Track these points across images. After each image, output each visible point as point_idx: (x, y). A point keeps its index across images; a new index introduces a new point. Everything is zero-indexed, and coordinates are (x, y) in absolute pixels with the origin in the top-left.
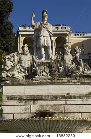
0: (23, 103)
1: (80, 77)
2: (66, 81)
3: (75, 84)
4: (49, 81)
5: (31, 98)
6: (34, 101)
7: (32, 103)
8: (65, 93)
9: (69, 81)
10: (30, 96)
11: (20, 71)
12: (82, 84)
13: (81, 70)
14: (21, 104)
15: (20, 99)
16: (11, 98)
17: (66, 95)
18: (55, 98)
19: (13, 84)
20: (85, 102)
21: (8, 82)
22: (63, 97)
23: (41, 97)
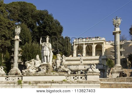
1: (61, 72)
2: (52, 74)
3: (56, 75)
4: (44, 74)
5: (34, 83)
7: (35, 85)
8: (51, 80)
9: (54, 74)
10: (34, 82)
12: (60, 75)
14: (30, 85)
15: (30, 83)
16: (25, 82)
17: (52, 81)
18: (46, 82)
19: (27, 76)
20: (61, 85)
21: (25, 74)
22: (50, 82)
23: (39, 82)
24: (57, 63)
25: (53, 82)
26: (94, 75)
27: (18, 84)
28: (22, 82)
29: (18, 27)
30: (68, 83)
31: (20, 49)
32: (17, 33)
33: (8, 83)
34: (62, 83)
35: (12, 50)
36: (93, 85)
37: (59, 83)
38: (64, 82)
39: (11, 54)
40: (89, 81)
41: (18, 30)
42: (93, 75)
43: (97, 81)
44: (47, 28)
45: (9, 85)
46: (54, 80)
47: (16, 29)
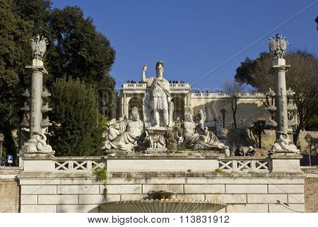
0: (132, 182)
2: (186, 154)
4: (165, 154)
5: (142, 176)
6: (146, 179)
7: (143, 181)
8: (185, 170)
9: (190, 154)
10: (141, 173)
11: (128, 142)
12: (207, 158)
13: (206, 141)
14: (130, 183)
15: (129, 176)
16: (117, 175)
17: (186, 172)
18: (173, 175)
19: (119, 158)
20: (210, 181)
21: (113, 155)
22: (182, 175)
23: (155, 175)
24: (188, 130)
25: (190, 175)
26: (290, 159)
27: (97, 180)
28: (109, 175)
29: (38, 37)
30: (230, 176)
31: (47, 94)
32: (38, 53)
33: (67, 177)
34: (213, 178)
35: (23, 94)
36: (289, 181)
37: (208, 178)
38: (219, 175)
39: (23, 106)
40: (279, 173)
41: (40, 46)
42: (286, 159)
43: (298, 173)
44: (84, 51)
45: (68, 181)
46: (194, 170)
47: (34, 43)
